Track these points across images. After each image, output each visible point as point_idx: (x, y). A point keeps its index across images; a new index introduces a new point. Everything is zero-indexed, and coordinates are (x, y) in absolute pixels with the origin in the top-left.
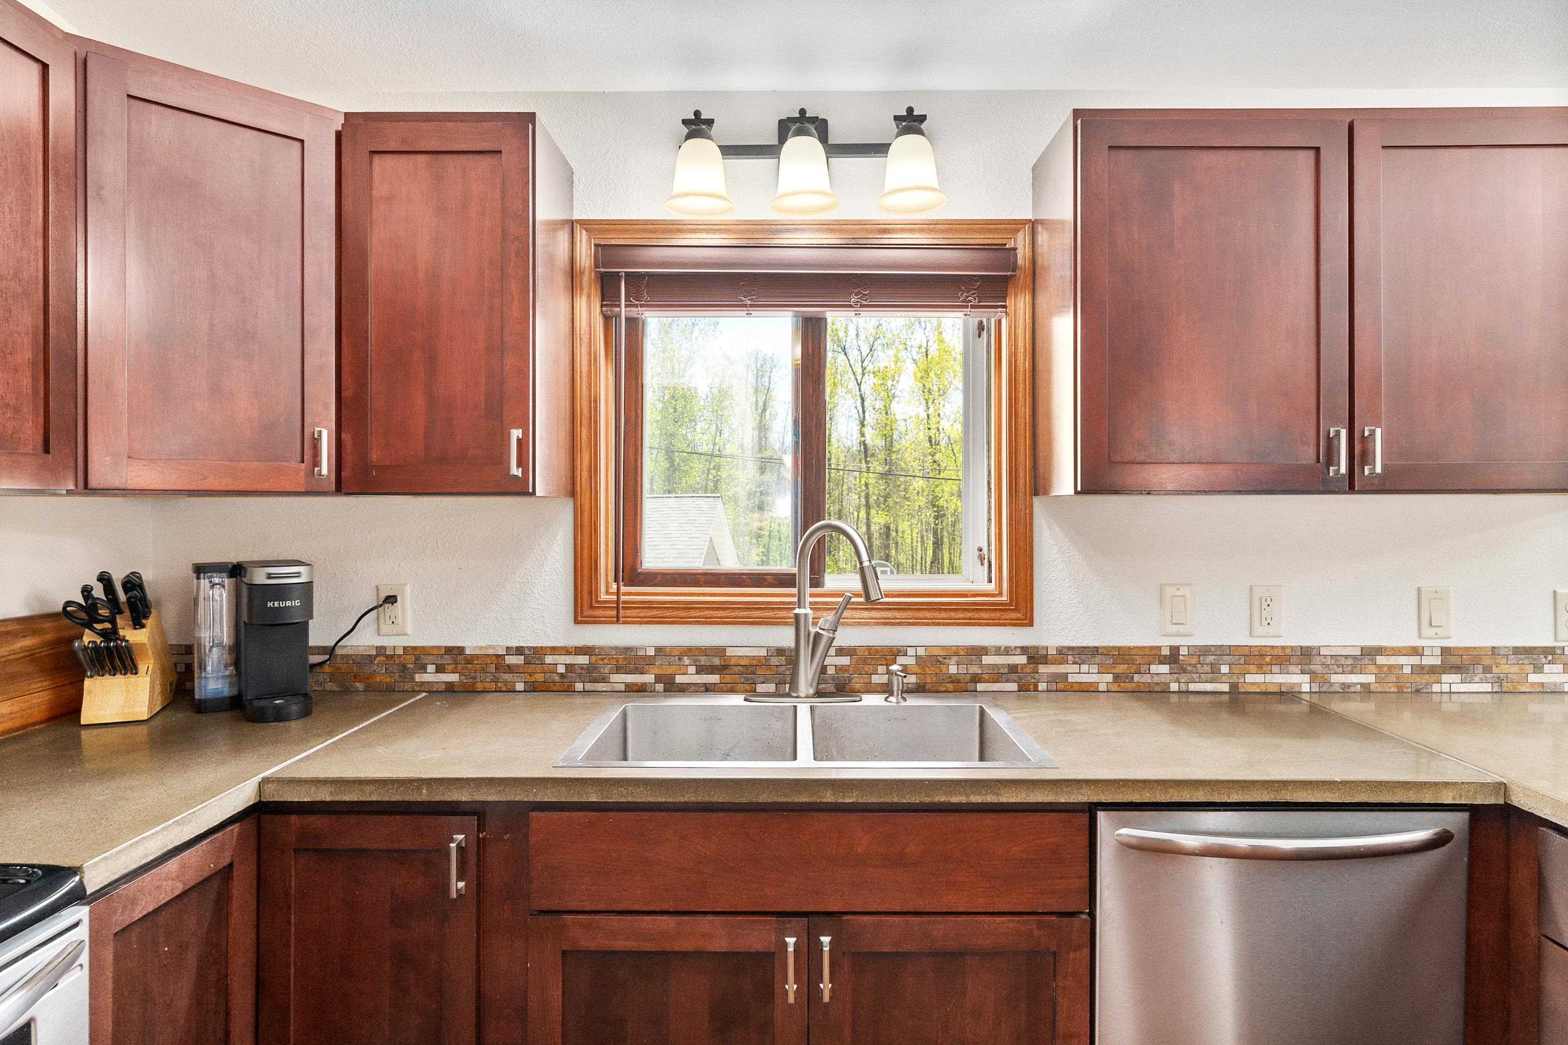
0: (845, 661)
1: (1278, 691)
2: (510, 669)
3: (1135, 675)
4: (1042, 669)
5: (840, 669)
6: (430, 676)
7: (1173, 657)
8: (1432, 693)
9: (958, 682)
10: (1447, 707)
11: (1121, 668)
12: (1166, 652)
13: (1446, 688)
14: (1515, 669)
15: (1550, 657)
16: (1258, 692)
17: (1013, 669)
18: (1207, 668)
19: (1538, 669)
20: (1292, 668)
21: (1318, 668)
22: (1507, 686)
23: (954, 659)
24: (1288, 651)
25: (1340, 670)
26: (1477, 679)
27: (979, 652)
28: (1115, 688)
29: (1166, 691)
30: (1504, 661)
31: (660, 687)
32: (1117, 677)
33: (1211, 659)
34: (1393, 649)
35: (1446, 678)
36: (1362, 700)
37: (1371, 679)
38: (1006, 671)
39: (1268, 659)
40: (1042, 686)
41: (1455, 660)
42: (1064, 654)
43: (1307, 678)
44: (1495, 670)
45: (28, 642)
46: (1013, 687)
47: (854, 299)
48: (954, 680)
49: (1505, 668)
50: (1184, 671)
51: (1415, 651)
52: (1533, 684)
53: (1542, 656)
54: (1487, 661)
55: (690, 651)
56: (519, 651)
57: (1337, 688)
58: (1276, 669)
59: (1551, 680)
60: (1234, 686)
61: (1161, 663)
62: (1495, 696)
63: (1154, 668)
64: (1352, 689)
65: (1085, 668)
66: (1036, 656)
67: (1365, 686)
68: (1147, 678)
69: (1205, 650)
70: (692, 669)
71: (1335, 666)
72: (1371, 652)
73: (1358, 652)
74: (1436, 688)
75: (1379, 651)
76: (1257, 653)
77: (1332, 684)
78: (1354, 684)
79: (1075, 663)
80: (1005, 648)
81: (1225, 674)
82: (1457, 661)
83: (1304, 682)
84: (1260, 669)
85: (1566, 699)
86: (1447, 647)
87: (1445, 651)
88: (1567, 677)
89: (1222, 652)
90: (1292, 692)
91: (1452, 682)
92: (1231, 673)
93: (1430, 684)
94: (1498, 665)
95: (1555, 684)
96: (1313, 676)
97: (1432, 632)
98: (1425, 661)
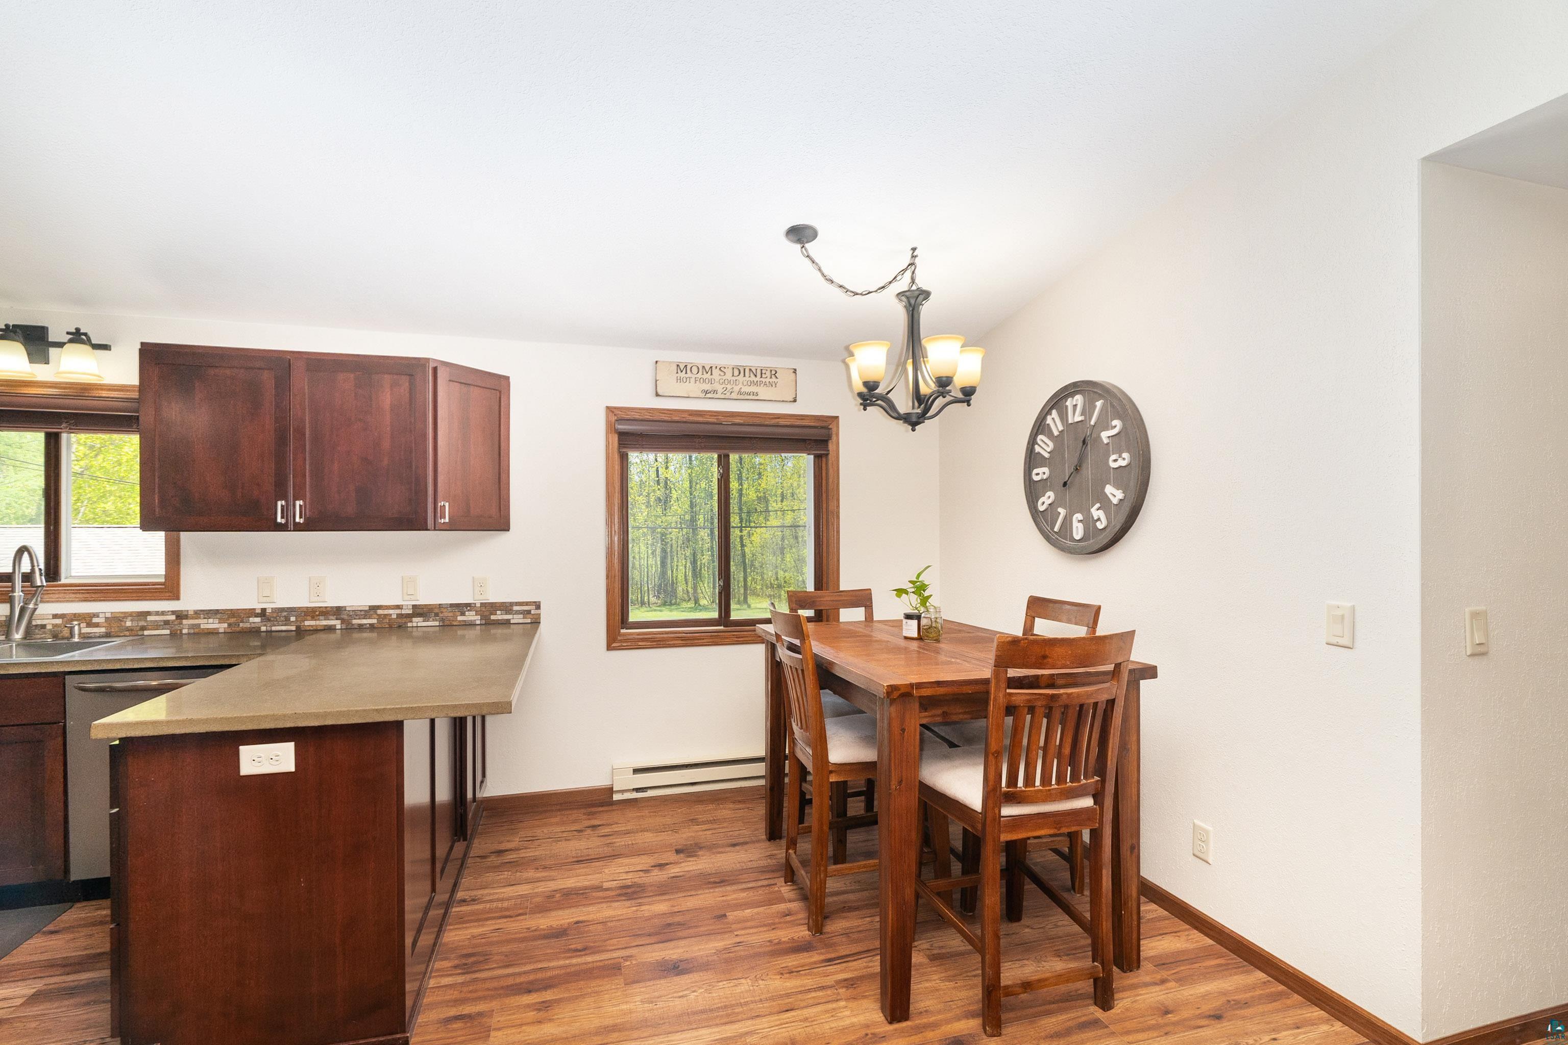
0: (58, 621)
1: (323, 629)
3: (241, 624)
4: (185, 622)
5: (55, 626)
7: (261, 613)
8: (407, 627)
9: (132, 630)
10: (415, 634)
11: (232, 620)
12: (258, 611)
13: (415, 625)
14: (451, 614)
15: (469, 608)
16: (312, 630)
17: (167, 623)
18: (282, 619)
19: (463, 614)
20: (331, 617)
21: (345, 617)
22: (447, 623)
23: (130, 618)
24: (329, 609)
25: (357, 617)
26: (431, 619)
27: (143, 614)
28: (229, 630)
29: (258, 631)
30: (445, 610)
32: (230, 625)
33: (285, 614)
34: (386, 606)
35: (414, 619)
36: (370, 632)
37: (374, 621)
38: (162, 624)
39: (317, 613)
40: (185, 631)
41: (418, 611)
42: (198, 614)
43: (339, 622)
44: (441, 615)
46: (166, 632)
48: (128, 629)
49: (446, 614)
51: (398, 607)
52: (460, 621)
53: (465, 608)
54: (436, 611)
57: (356, 626)
58: (321, 618)
59: (470, 619)
60: (298, 628)
61: (256, 617)
62: (441, 628)
63: (251, 620)
64: (364, 627)
65: (211, 621)
66: (181, 615)
67: (372, 625)
68: (247, 625)
71: (355, 616)
72: (374, 608)
73: (367, 608)
74: (410, 625)
75: (379, 607)
76: (311, 610)
77: (353, 625)
78: (366, 624)
79: (204, 618)
80: (162, 612)
81: (293, 621)
82: (420, 611)
83: (338, 624)
84: (313, 618)
85: (478, 627)
86: (416, 605)
87: (414, 606)
88: (479, 617)
89: (291, 610)
90: (330, 629)
91: (418, 621)
92: (297, 620)
93: (406, 623)
94: (442, 612)
95: (471, 620)
96: (343, 621)
97: (407, 598)
98: (404, 612)
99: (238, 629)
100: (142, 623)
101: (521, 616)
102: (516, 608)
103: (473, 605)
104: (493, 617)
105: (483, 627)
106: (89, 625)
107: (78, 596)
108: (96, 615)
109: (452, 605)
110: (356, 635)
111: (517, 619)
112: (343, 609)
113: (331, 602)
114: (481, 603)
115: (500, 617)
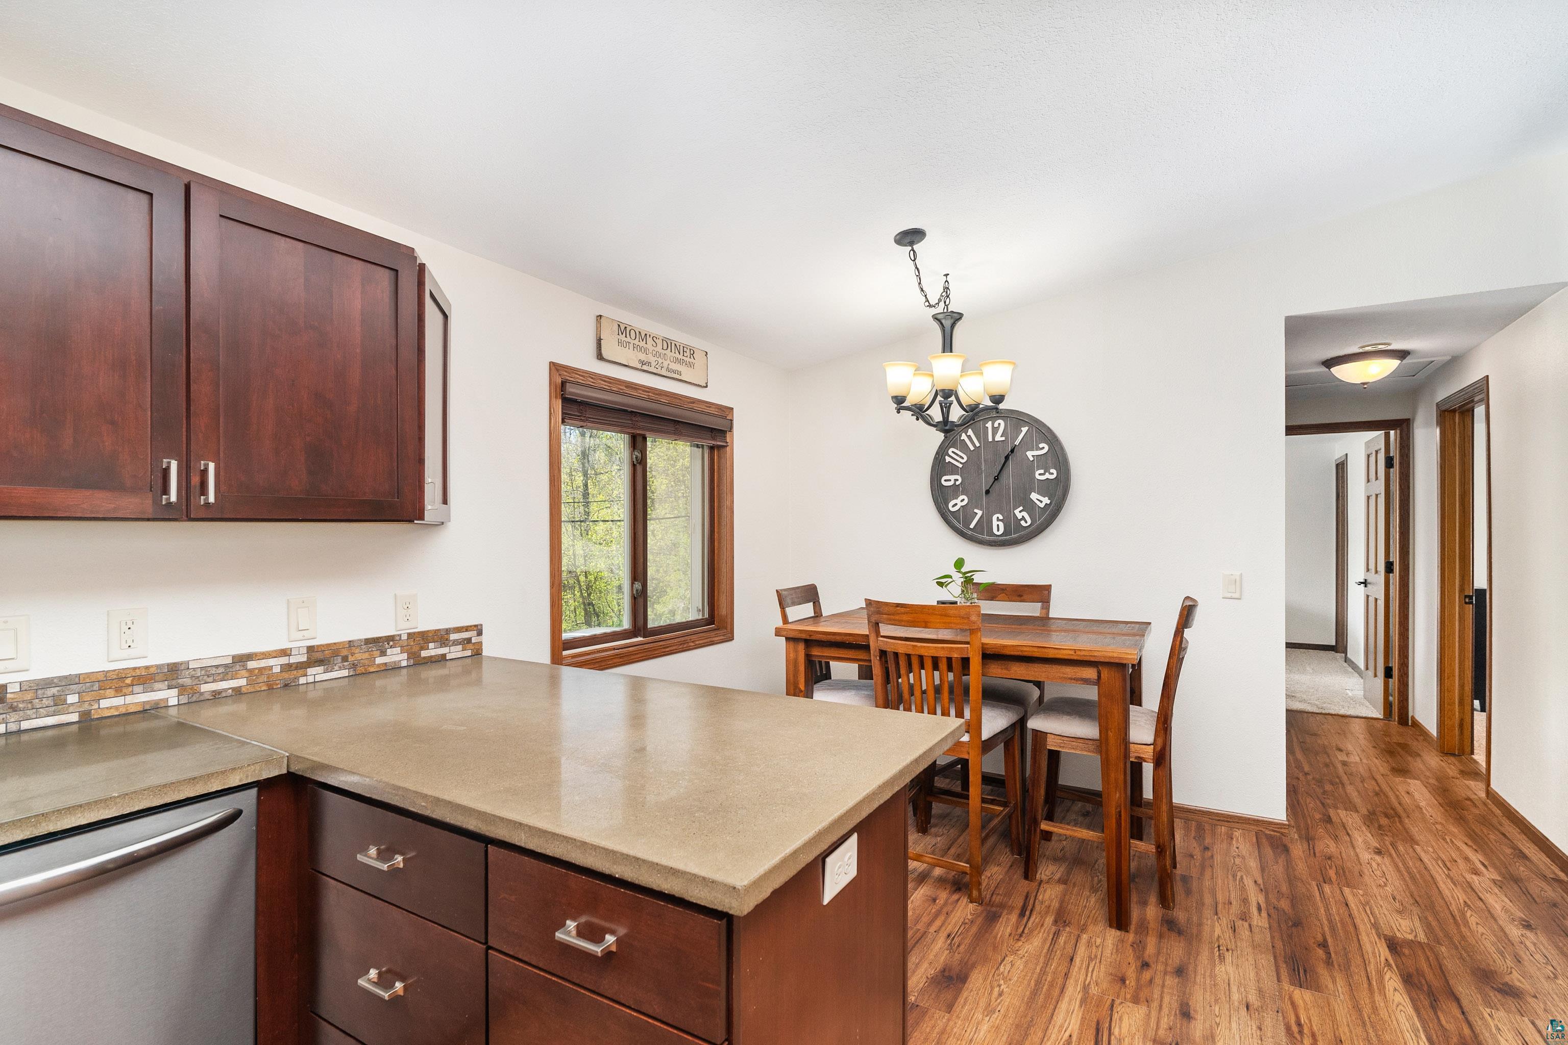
1: (142, 709)
8: (299, 684)
10: (312, 695)
13: (311, 679)
14: (366, 655)
15: (391, 643)
16: (116, 716)
18: (47, 701)
19: (383, 653)
20: (157, 686)
21: (187, 681)
22: (360, 670)
24: (152, 670)
25: (211, 679)
26: (336, 668)
30: (357, 651)
33: (54, 691)
34: (263, 653)
35: (311, 671)
36: (233, 703)
37: (242, 682)
39: (128, 681)
41: (319, 656)
43: (174, 692)
44: (350, 658)
49: (358, 656)
51: (285, 653)
52: (379, 665)
53: (386, 643)
54: (344, 652)
57: (207, 696)
58: (137, 689)
59: (393, 660)
60: (85, 717)
62: (351, 678)
64: (224, 694)
67: (237, 691)
69: (45, 683)
71: (205, 677)
72: (241, 659)
73: (229, 661)
74: (302, 680)
75: (250, 657)
76: (115, 677)
77: (202, 694)
78: (226, 690)
81: (72, 704)
82: (321, 656)
83: (171, 697)
84: (119, 692)
85: (404, 671)
86: (313, 646)
87: (310, 649)
88: (405, 655)
89: (68, 682)
90: (156, 708)
91: (316, 673)
92: (81, 701)
93: (297, 678)
94: (353, 654)
95: (395, 662)
96: (182, 689)
97: (300, 635)
98: (293, 660)
101: (460, 647)
102: (453, 637)
103: (398, 638)
104: (424, 654)
105: (411, 670)
109: (368, 641)
110: (208, 713)
111: (454, 652)
112: (183, 667)
113: (160, 653)
114: (409, 634)
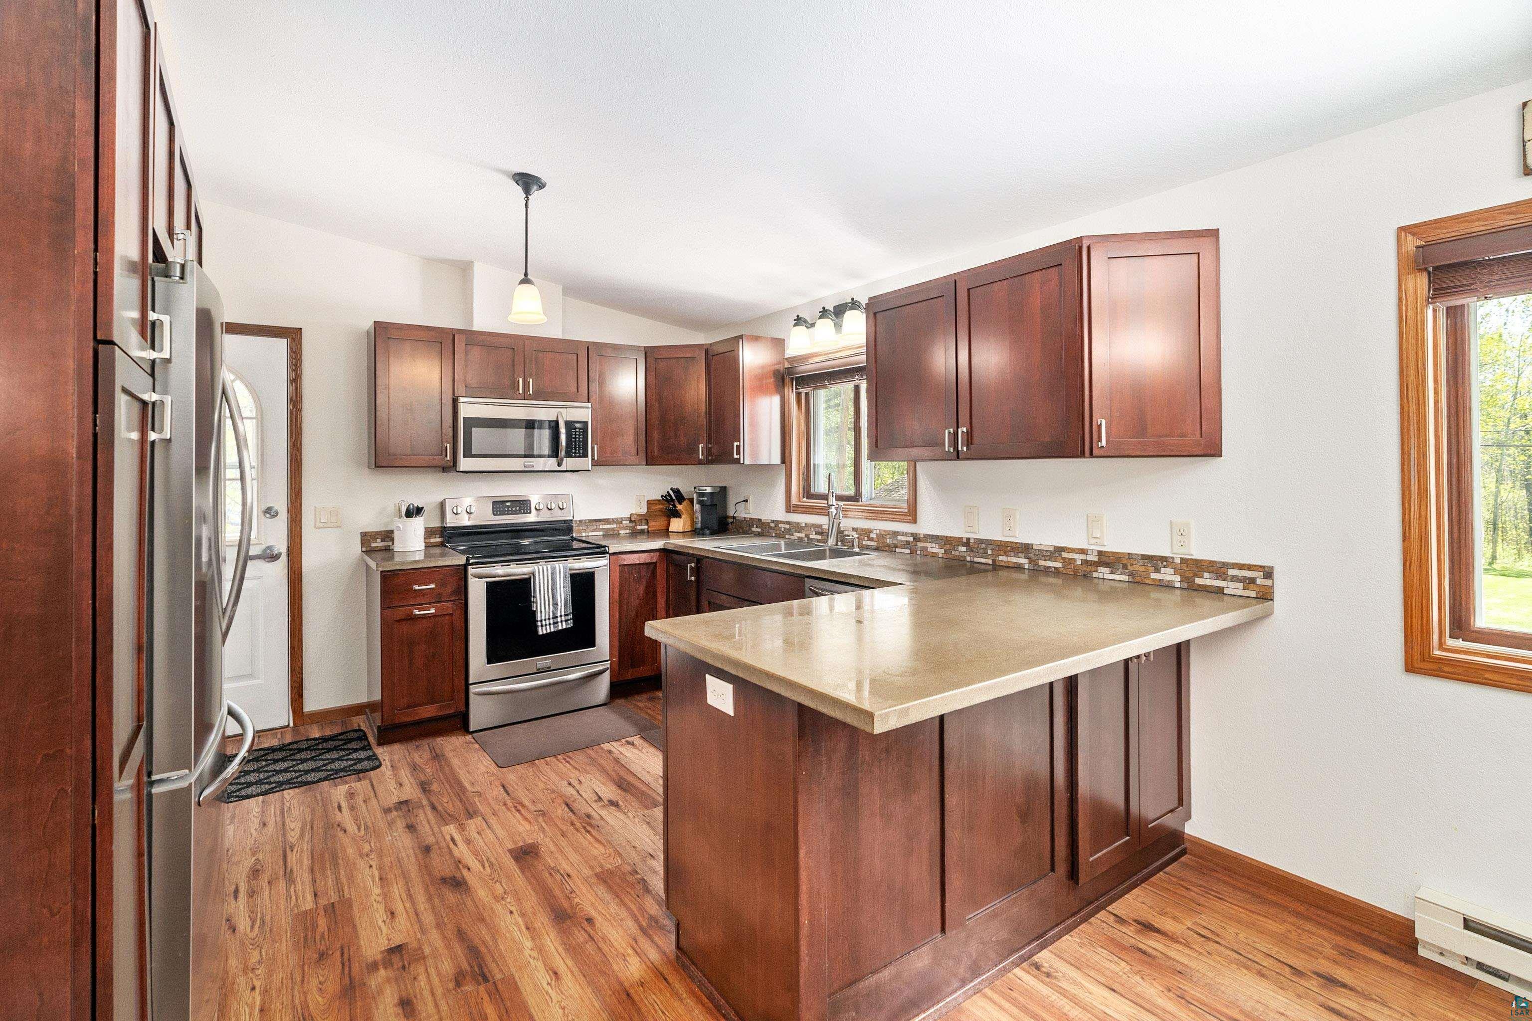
1: (1014, 566)
2: (771, 528)
4: (919, 544)
6: (754, 529)
7: (967, 543)
8: (1092, 577)
10: (1102, 587)
11: (948, 547)
12: (964, 540)
13: (1101, 576)
14: (1142, 569)
15: (1165, 563)
16: (1004, 566)
17: (908, 543)
18: (982, 551)
19: (1157, 570)
20: (1020, 555)
21: (1032, 556)
22: (1137, 579)
23: (889, 537)
24: (1019, 545)
25: (1043, 558)
26: (1119, 572)
27: (896, 534)
28: (945, 556)
29: (965, 560)
30: (1135, 562)
31: (806, 539)
32: (945, 551)
33: (984, 546)
34: (1070, 549)
35: (1101, 569)
36: (1055, 577)
37: (1059, 565)
38: (906, 543)
39: (1009, 548)
40: (919, 552)
41: (1106, 560)
42: (927, 538)
43: (1027, 561)
44: (1129, 568)
45: (661, 506)
46: (908, 551)
47: (857, 377)
48: (888, 546)
49: (1137, 568)
50: (972, 551)
51: (1083, 551)
52: (1154, 580)
53: (1160, 562)
54: (1125, 562)
55: (814, 526)
56: (773, 521)
57: (1042, 568)
58: (1013, 554)
59: (1167, 578)
60: (994, 561)
61: (963, 546)
62: (1130, 584)
63: (960, 548)
64: (1050, 570)
65: (934, 545)
66: (916, 538)
68: (957, 553)
69: (980, 541)
70: (814, 533)
71: (1041, 556)
72: (1059, 550)
73: (1052, 549)
74: (1095, 575)
75: (1064, 549)
76: (1004, 545)
77: (1039, 566)
78: (1051, 567)
79: (930, 542)
81: (989, 554)
82: (1107, 560)
83: (1026, 563)
84: (1006, 553)
85: (1178, 592)
86: (1102, 551)
87: (1100, 553)
88: (1178, 578)
89: (989, 543)
90: (1019, 568)
91: (1103, 572)
92: (993, 554)
93: (1091, 572)
94: (1131, 565)
95: (1168, 581)
96: (1031, 560)
97: (1092, 541)
98: (1089, 558)
99: (951, 556)
100: (895, 542)
101: (1240, 585)
102: (1232, 572)
103: (1171, 560)
104: (1198, 581)
105: (1185, 593)
106: (870, 539)
107: (864, 514)
108: (871, 531)
109: (1144, 557)
110: (1043, 579)
111: (1234, 588)
112: (1031, 547)
113: (1021, 537)
114: (1183, 559)
115: (1208, 582)
